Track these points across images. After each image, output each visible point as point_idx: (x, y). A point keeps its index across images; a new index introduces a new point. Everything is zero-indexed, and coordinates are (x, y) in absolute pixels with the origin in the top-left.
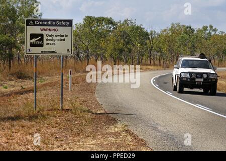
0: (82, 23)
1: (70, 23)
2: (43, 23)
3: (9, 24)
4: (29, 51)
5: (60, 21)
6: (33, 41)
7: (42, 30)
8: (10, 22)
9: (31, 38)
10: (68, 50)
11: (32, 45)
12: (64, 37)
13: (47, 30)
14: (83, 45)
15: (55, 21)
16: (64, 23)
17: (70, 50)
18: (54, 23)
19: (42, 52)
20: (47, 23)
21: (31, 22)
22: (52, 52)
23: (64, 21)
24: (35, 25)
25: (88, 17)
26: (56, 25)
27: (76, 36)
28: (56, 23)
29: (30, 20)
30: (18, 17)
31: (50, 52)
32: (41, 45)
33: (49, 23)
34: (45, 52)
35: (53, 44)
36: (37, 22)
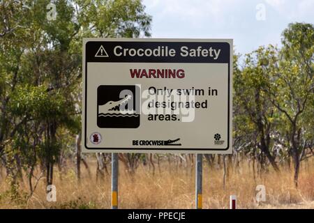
0: (280, 46)
1: (222, 51)
2: (137, 52)
3: (48, 53)
4: (96, 139)
5: (192, 45)
6: (106, 109)
7: (134, 73)
8: (50, 46)
9: (101, 101)
10: (217, 137)
11: (104, 122)
12: (206, 97)
13: (152, 73)
14: (283, 116)
15: (176, 45)
16: (204, 53)
17: (224, 137)
18: (172, 53)
19: (135, 143)
20: (152, 52)
21: (102, 49)
22: (167, 143)
23: (206, 45)
24: (113, 59)
25: (298, 27)
26: (178, 59)
27: (258, 88)
28: (178, 52)
29: (99, 44)
30: (77, 28)
31: (161, 143)
32: (133, 122)
33: (158, 52)
34: (144, 143)
35: (168, 117)
36: (118, 51)
